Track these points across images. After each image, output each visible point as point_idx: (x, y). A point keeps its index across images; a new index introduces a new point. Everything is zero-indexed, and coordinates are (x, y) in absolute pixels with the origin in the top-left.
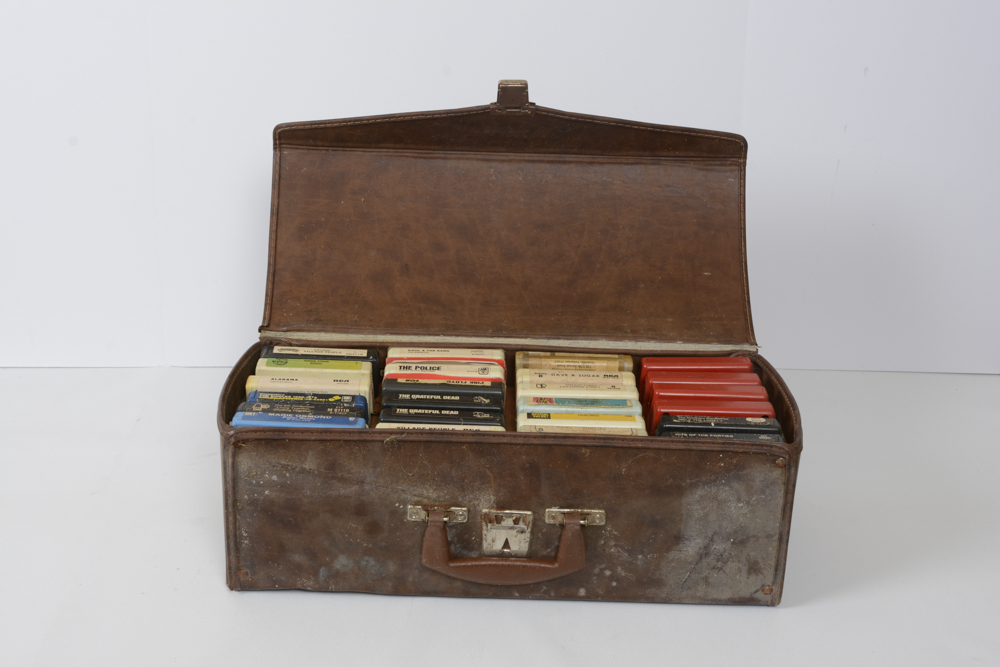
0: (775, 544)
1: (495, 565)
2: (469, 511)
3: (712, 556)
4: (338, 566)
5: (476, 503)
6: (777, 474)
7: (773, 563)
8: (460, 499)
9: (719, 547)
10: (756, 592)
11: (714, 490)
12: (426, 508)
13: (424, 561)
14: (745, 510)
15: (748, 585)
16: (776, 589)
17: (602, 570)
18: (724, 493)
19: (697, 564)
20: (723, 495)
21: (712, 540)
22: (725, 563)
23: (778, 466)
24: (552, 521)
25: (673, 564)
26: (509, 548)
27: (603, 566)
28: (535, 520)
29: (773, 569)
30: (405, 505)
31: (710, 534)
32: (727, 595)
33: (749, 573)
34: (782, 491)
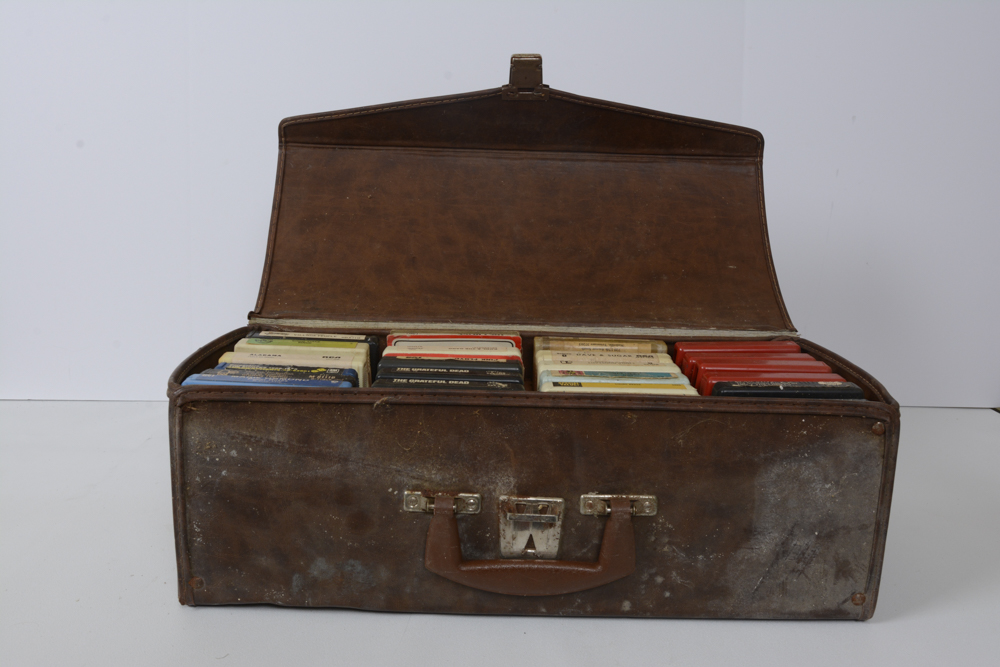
0: (870, 537)
1: (519, 569)
2: (482, 498)
3: (792, 555)
4: (315, 573)
5: (492, 487)
6: (874, 443)
7: (866, 563)
8: (471, 483)
9: (800, 542)
10: (845, 601)
11: (794, 466)
12: (427, 494)
13: (428, 563)
14: (833, 493)
15: (834, 593)
16: (869, 597)
17: (652, 576)
18: (807, 470)
19: (772, 566)
20: (805, 474)
21: (791, 533)
22: (808, 564)
23: (875, 433)
24: (589, 511)
25: (743, 567)
26: (534, 547)
27: (653, 571)
28: (567, 510)
29: (867, 570)
30: (401, 491)
31: (789, 526)
32: (808, 606)
33: (837, 577)
34: (881, 467)
